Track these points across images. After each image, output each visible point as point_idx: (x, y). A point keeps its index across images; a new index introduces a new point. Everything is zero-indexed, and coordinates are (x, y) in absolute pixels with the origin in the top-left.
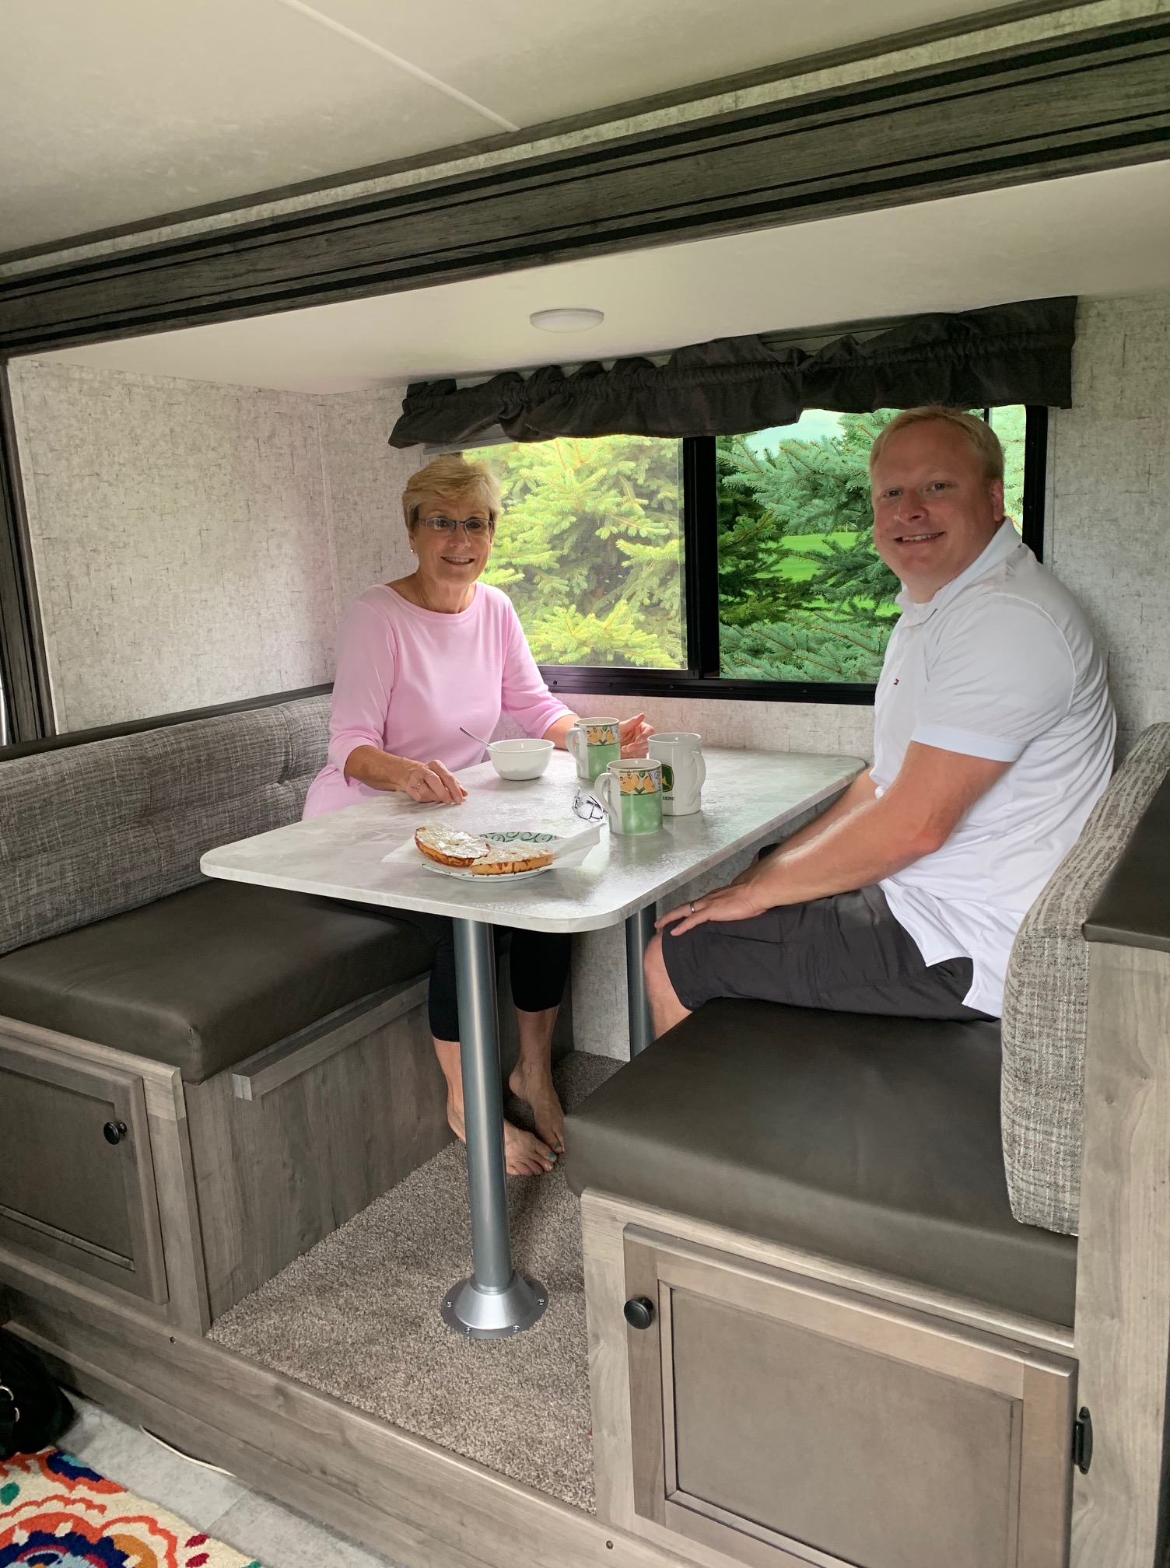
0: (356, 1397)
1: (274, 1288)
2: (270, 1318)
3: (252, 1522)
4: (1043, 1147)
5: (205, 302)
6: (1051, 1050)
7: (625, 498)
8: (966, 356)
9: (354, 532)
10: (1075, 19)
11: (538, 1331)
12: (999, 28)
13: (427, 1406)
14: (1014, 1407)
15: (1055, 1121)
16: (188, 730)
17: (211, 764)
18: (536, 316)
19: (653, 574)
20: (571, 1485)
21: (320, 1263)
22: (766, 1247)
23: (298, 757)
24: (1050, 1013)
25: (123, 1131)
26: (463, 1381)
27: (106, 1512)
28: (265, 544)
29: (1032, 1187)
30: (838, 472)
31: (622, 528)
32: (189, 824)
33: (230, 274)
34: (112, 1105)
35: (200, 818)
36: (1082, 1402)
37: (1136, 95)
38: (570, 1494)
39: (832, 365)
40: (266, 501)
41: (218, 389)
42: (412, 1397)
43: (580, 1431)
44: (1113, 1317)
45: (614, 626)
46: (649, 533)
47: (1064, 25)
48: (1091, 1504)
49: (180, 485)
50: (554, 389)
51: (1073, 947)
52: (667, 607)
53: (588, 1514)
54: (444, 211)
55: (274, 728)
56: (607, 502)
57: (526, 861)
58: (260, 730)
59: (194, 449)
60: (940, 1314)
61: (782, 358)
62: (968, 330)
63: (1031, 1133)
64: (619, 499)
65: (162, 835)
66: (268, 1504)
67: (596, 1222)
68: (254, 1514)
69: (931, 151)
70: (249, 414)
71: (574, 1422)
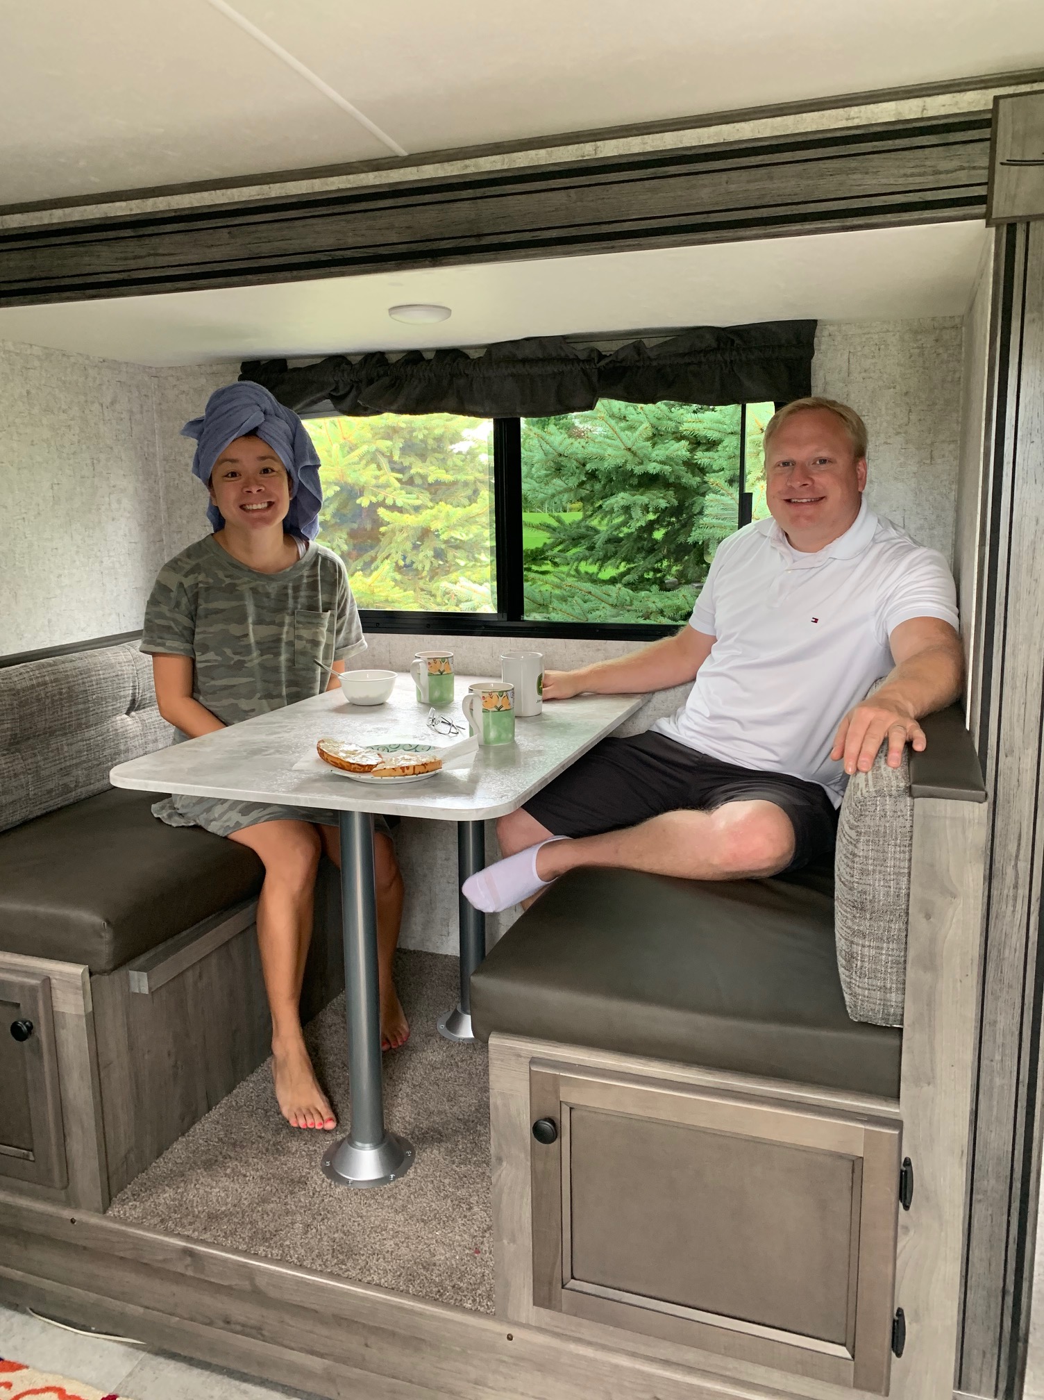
0: (262, 1248)
1: (161, 1166)
2: (164, 1192)
3: (157, 1378)
4: (875, 960)
5: (103, 278)
6: (882, 883)
7: (382, 472)
8: (731, 361)
9: (185, 490)
10: (862, 115)
11: (412, 1176)
12: (804, 115)
13: (328, 1248)
14: (856, 1165)
15: (885, 938)
16: (50, 665)
17: (71, 696)
18: (394, 309)
19: (407, 538)
20: (469, 1294)
21: (201, 1141)
22: (652, 1064)
23: (144, 691)
24: (881, 855)
25: (30, 1028)
26: (356, 1224)
27: (13, 1388)
28: (107, 499)
29: (867, 991)
30: (579, 456)
31: (380, 498)
32: (52, 751)
33: (130, 255)
34: (18, 1005)
35: (62, 745)
36: (906, 1154)
37: (912, 175)
38: (470, 1301)
39: (624, 364)
40: (108, 460)
41: (69, 357)
42: (312, 1241)
43: (467, 1251)
44: (929, 1084)
45: (376, 584)
46: (404, 503)
47: (854, 118)
48: (912, 1233)
49: (35, 443)
50: (382, 372)
51: (898, 803)
52: (420, 568)
53: (486, 1315)
54: (343, 217)
55: (123, 664)
56: (366, 476)
57: (424, 765)
58: (112, 666)
59: (47, 410)
60: (796, 1100)
61: (582, 356)
62: (733, 341)
63: (867, 949)
64: (378, 473)
65: (30, 761)
66: (168, 1361)
67: (502, 1061)
68: (157, 1372)
69: (758, 203)
70: (94, 381)
71: (460, 1246)
